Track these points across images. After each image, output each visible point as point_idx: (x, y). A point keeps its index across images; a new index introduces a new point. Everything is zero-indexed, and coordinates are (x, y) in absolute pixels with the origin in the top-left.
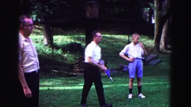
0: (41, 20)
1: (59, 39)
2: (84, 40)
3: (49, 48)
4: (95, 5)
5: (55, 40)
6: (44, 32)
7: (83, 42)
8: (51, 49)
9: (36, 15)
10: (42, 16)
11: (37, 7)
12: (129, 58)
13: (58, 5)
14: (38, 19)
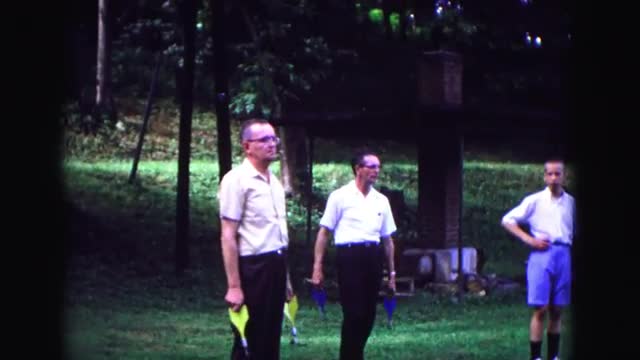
0: (273, 112)
1: (331, 174)
2: (412, 181)
3: (296, 206)
4: (452, 64)
5: (319, 180)
6: (282, 151)
7: (409, 186)
8: (304, 209)
9: (254, 92)
10: (276, 99)
11: (260, 67)
12: (532, 235)
13: (329, 61)
14: (263, 107)
